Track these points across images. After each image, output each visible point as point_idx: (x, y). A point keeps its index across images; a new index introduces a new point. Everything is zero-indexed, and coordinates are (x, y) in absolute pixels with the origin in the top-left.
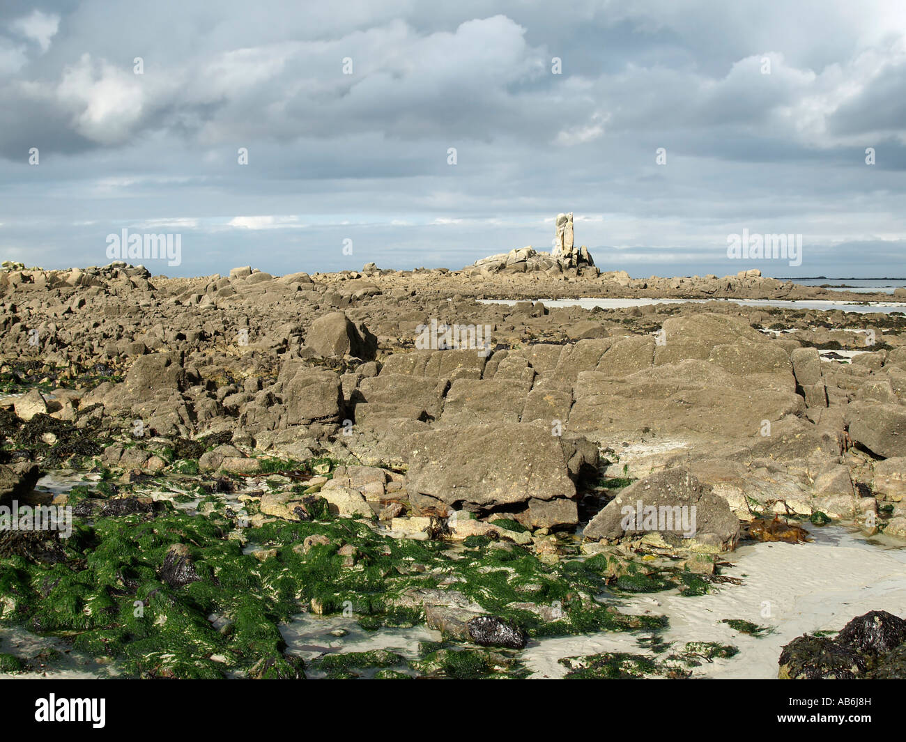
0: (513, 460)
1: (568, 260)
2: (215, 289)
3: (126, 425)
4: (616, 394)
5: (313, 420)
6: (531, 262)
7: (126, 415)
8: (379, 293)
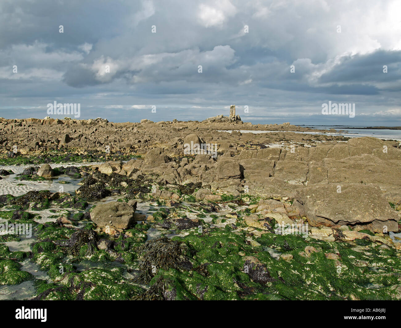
0: (363, 202)
1: (234, 119)
2: (136, 126)
3: (154, 179)
4: (343, 167)
5: (230, 177)
6: (222, 119)
7: (153, 174)
8: (187, 128)
